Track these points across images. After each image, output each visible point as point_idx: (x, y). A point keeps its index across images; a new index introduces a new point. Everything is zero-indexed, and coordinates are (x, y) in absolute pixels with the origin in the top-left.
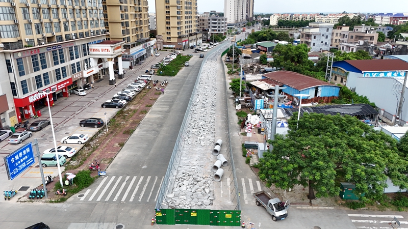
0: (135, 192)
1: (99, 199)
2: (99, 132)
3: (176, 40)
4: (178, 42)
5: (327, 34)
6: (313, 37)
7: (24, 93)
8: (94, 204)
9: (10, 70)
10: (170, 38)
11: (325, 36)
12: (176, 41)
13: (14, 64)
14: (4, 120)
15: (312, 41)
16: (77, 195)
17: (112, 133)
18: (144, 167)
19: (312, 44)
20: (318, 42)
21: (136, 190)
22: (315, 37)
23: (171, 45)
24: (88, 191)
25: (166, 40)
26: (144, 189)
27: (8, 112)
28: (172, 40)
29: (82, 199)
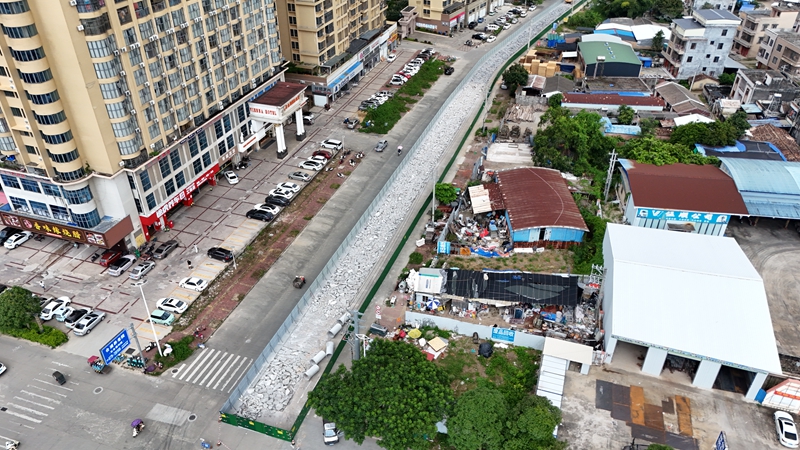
0: (222, 378)
1: (187, 380)
2: (226, 269)
3: (438, 17)
4: (442, 20)
5: (723, 39)
6: (689, 45)
7: (150, 208)
8: (181, 384)
9: (133, 186)
10: (429, 12)
11: (716, 44)
12: (440, 19)
13: (137, 181)
14: (130, 241)
15: (687, 53)
16: (172, 369)
17: (240, 272)
18: (248, 341)
19: (685, 59)
20: (698, 55)
21: (225, 374)
22: (693, 46)
23: (429, 24)
24: (184, 365)
25: (421, 15)
26: (232, 375)
27: (133, 233)
28: (432, 16)
29: (175, 375)
